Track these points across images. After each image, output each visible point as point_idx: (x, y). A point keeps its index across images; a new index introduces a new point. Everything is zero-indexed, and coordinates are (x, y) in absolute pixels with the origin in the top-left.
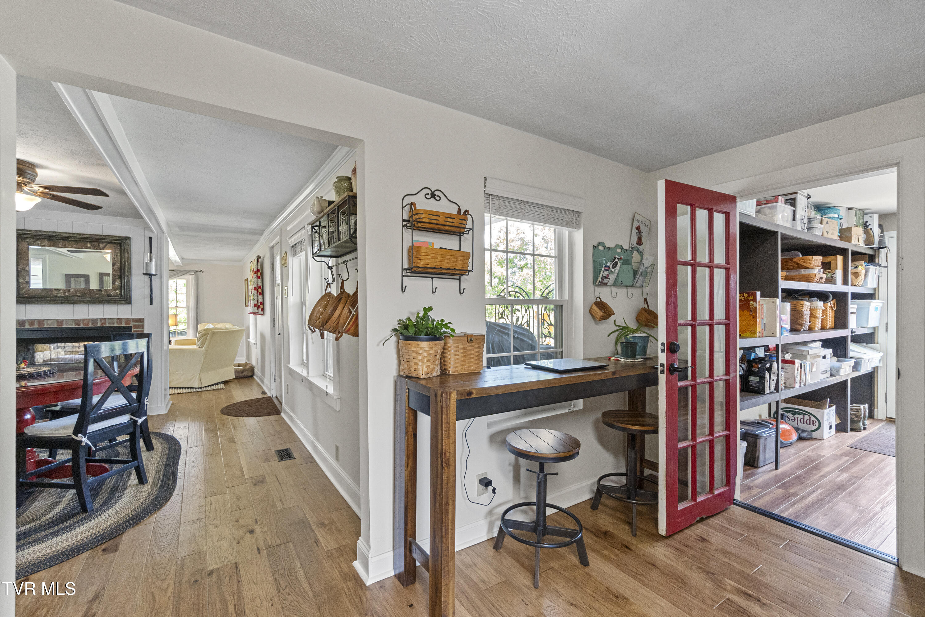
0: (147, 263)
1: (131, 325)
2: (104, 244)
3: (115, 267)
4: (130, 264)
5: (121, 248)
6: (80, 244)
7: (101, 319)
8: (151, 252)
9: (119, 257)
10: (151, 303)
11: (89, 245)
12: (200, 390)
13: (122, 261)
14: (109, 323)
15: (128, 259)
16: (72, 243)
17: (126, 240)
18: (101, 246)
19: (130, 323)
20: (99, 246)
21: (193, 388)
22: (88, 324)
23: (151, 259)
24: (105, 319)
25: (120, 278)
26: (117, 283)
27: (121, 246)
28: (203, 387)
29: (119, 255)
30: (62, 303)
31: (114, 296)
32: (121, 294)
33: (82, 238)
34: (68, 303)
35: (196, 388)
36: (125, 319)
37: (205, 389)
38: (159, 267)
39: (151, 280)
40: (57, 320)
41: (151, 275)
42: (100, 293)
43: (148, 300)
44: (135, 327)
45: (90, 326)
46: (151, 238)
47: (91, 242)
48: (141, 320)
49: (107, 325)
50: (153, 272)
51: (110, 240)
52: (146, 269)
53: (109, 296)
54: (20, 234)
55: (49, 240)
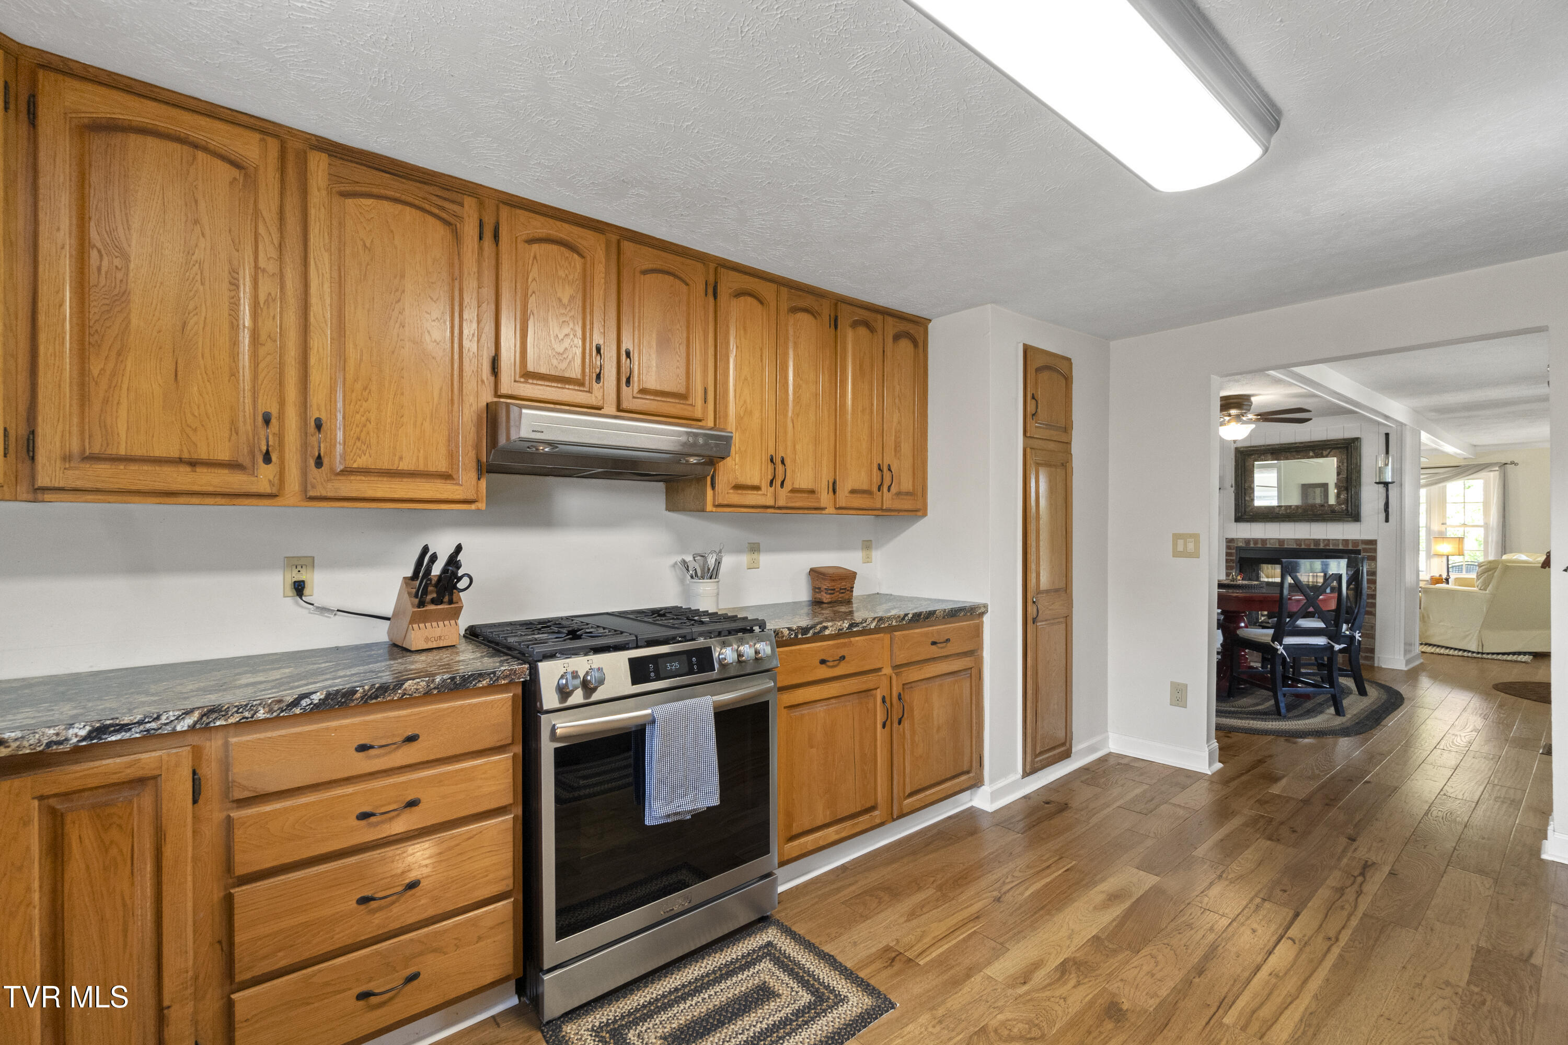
0: (1380, 468)
1: (1360, 548)
2: (1329, 450)
3: (1341, 476)
4: (1359, 472)
5: (1348, 453)
6: (1301, 454)
7: (1324, 540)
8: (1387, 452)
9: (1345, 464)
10: (1387, 520)
11: (1311, 454)
12: (1479, 656)
13: (1349, 468)
14: (1333, 545)
15: (1357, 464)
16: (1294, 453)
17: (1354, 442)
18: (1325, 453)
19: (1358, 546)
20: (1322, 453)
21: (1469, 651)
22: (1310, 545)
23: (1387, 462)
24: (1329, 540)
25: (1347, 489)
26: (1342, 497)
27: (1347, 450)
28: (1488, 654)
29: (1345, 461)
30: (1283, 521)
31: (1339, 512)
32: (1347, 509)
33: (1303, 447)
34: (1289, 521)
35: (1473, 652)
36: (1353, 540)
37: (1490, 657)
38: (1399, 472)
39: (1387, 490)
40: (1279, 539)
41: (1386, 484)
42: (1322, 508)
43: (1383, 515)
44: (1366, 550)
45: (1312, 547)
46: (1387, 435)
47: (1313, 451)
48: (1373, 542)
49: (1331, 547)
50: (1389, 479)
51: (1337, 444)
52: (1379, 477)
53: (1333, 511)
54: (1247, 451)
55: (1272, 454)
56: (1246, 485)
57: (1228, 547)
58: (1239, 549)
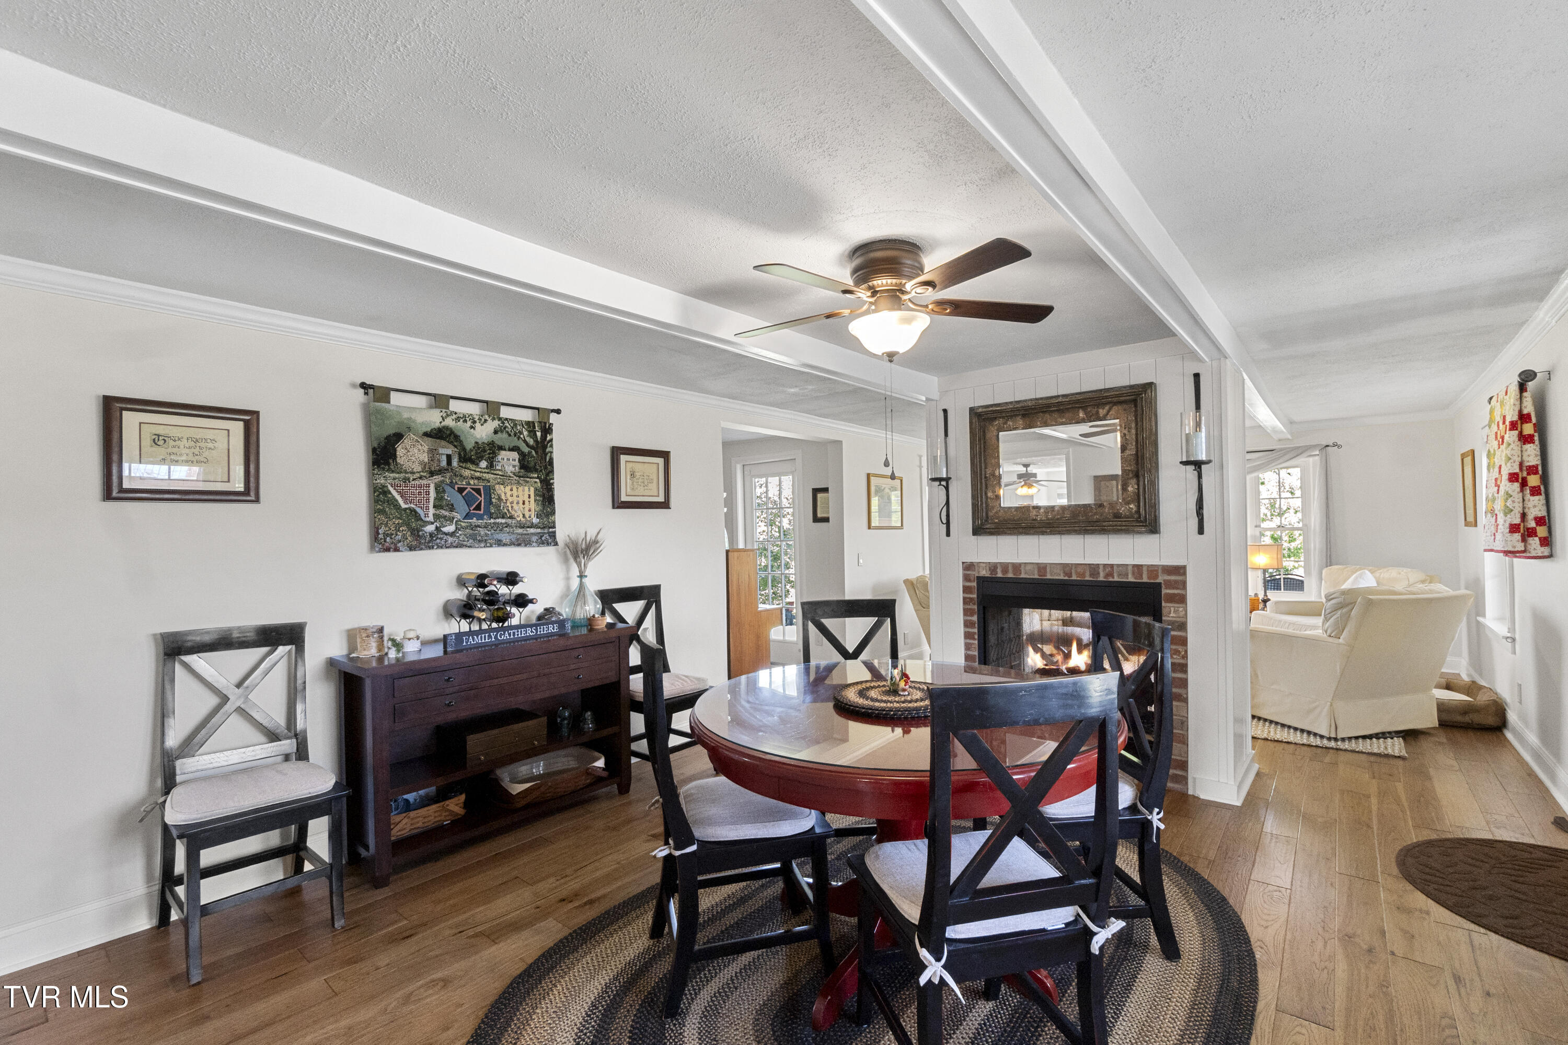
0: (1188, 436)
1: (1160, 579)
2: (1107, 408)
3: (1128, 452)
4: (1155, 444)
5: (1136, 411)
6: (1067, 415)
7: (1105, 565)
8: (1198, 407)
9: (1133, 431)
10: (1201, 531)
11: (1081, 415)
12: (1332, 744)
13: (1140, 438)
14: (1119, 575)
15: (1151, 430)
16: (1056, 415)
17: (1145, 392)
18: (1102, 412)
19: (1157, 577)
20: (1097, 413)
21: (1315, 735)
22: (1083, 575)
23: (1198, 425)
24: (1112, 566)
25: (1137, 476)
26: (1130, 489)
27: (1136, 406)
28: (1343, 740)
29: (1133, 425)
30: (1043, 533)
31: (1126, 517)
32: (1138, 512)
33: (1070, 402)
34: (1052, 533)
35: (1322, 737)
36: (1148, 566)
37: (1346, 745)
38: (1217, 442)
39: (1200, 476)
40: (1038, 564)
41: (1198, 465)
42: (1100, 510)
43: (1194, 522)
44: (1169, 584)
45: (1088, 578)
46: (1197, 376)
47: (1084, 408)
48: (1180, 570)
49: (1116, 579)
50: (1203, 457)
51: (1117, 396)
52: (1187, 452)
53: (1117, 516)
54: (986, 413)
55: (1024, 416)
56: (989, 471)
57: (966, 578)
58: (981, 580)
